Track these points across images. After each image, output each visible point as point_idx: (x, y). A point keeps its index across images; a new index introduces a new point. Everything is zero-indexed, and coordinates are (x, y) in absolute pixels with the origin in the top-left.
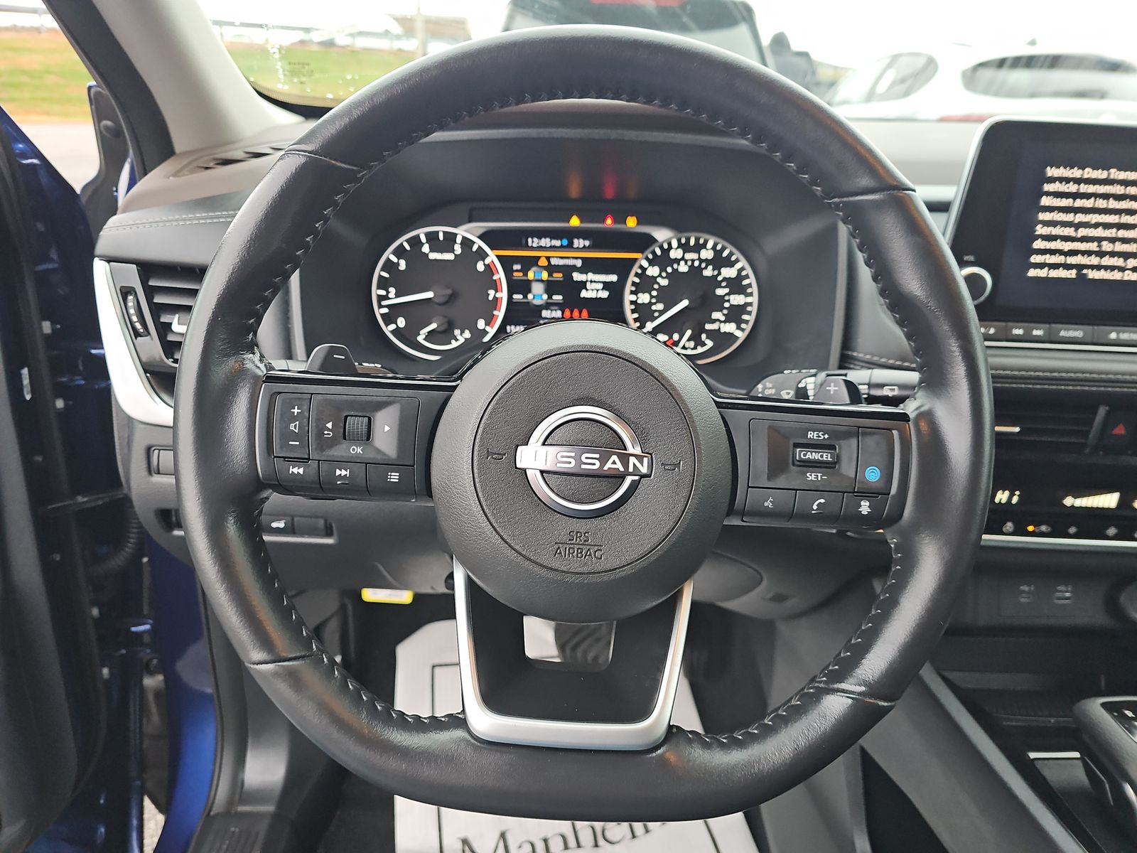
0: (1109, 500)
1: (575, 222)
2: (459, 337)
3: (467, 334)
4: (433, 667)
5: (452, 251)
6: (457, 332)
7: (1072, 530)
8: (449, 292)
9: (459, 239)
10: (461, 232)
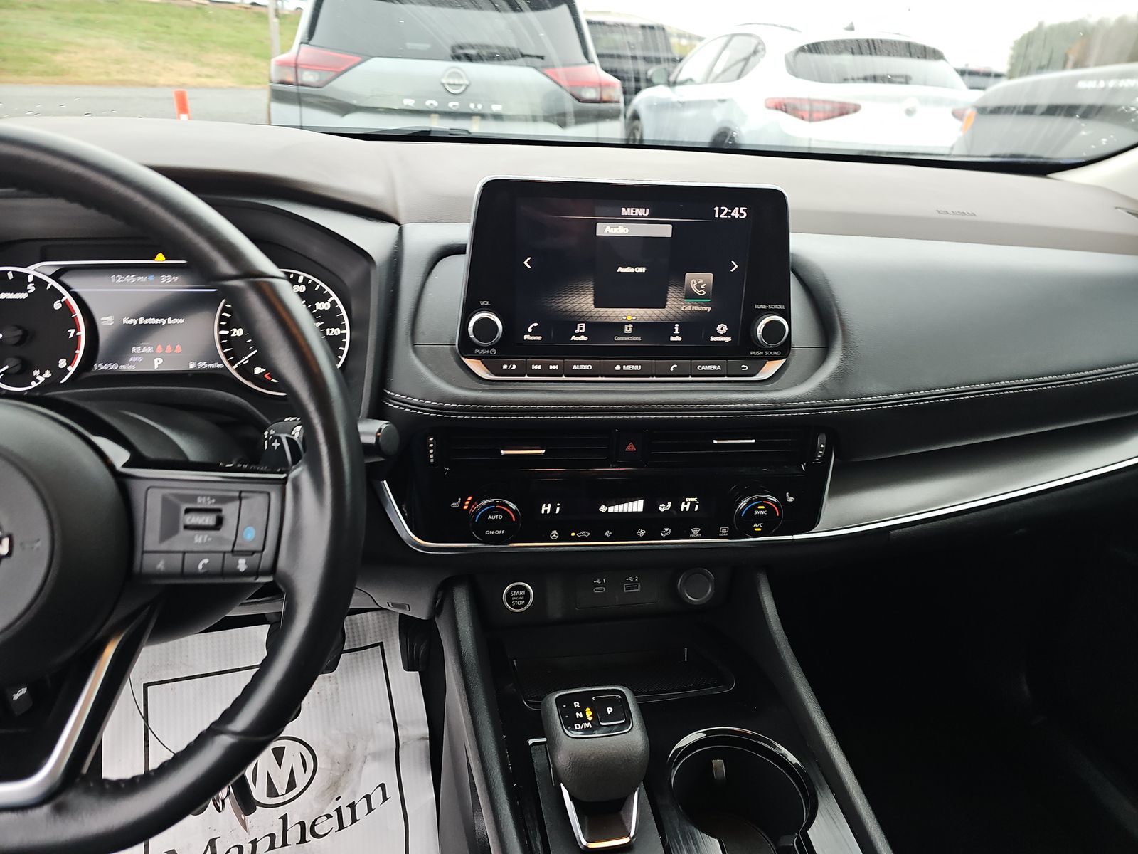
0: (637, 506)
1: (160, 259)
2: (39, 378)
3: (48, 374)
4: (146, 686)
5: (25, 290)
6: (36, 373)
7: (608, 534)
8: (19, 332)
9: (30, 279)
10: (32, 271)
